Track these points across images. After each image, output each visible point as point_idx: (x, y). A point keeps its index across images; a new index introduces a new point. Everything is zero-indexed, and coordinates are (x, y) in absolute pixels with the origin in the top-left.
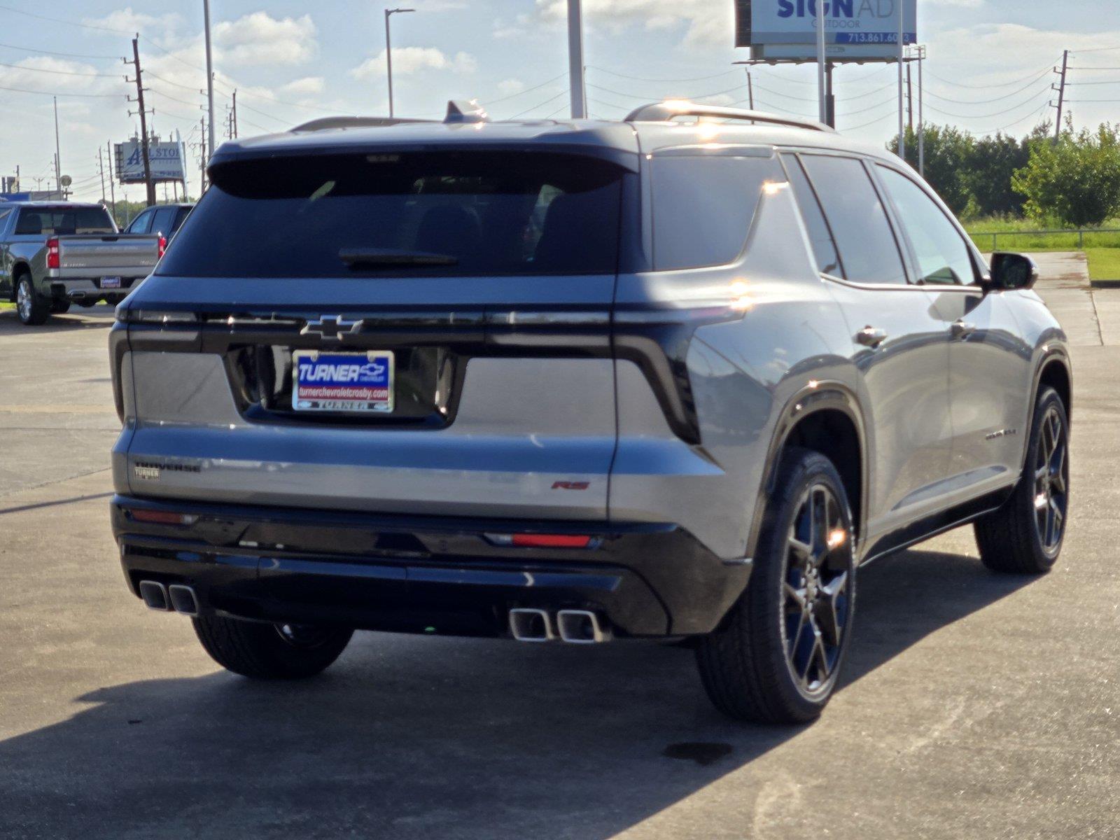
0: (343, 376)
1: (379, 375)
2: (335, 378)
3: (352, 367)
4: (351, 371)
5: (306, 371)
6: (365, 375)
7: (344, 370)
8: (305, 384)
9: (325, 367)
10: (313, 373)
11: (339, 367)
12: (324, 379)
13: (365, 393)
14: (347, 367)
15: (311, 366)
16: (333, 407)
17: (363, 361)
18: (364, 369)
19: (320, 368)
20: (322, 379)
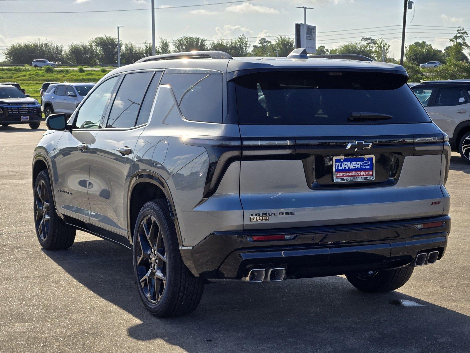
0: (354, 166)
1: (368, 165)
2: (350, 168)
3: (358, 163)
4: (357, 164)
5: (338, 165)
6: (363, 165)
7: (354, 164)
8: (338, 171)
9: (346, 163)
10: (341, 166)
11: (352, 163)
12: (346, 168)
13: (363, 173)
14: (355, 163)
15: (340, 163)
16: (350, 180)
17: (362, 160)
18: (362, 163)
19: (344, 164)
20: (345, 168)
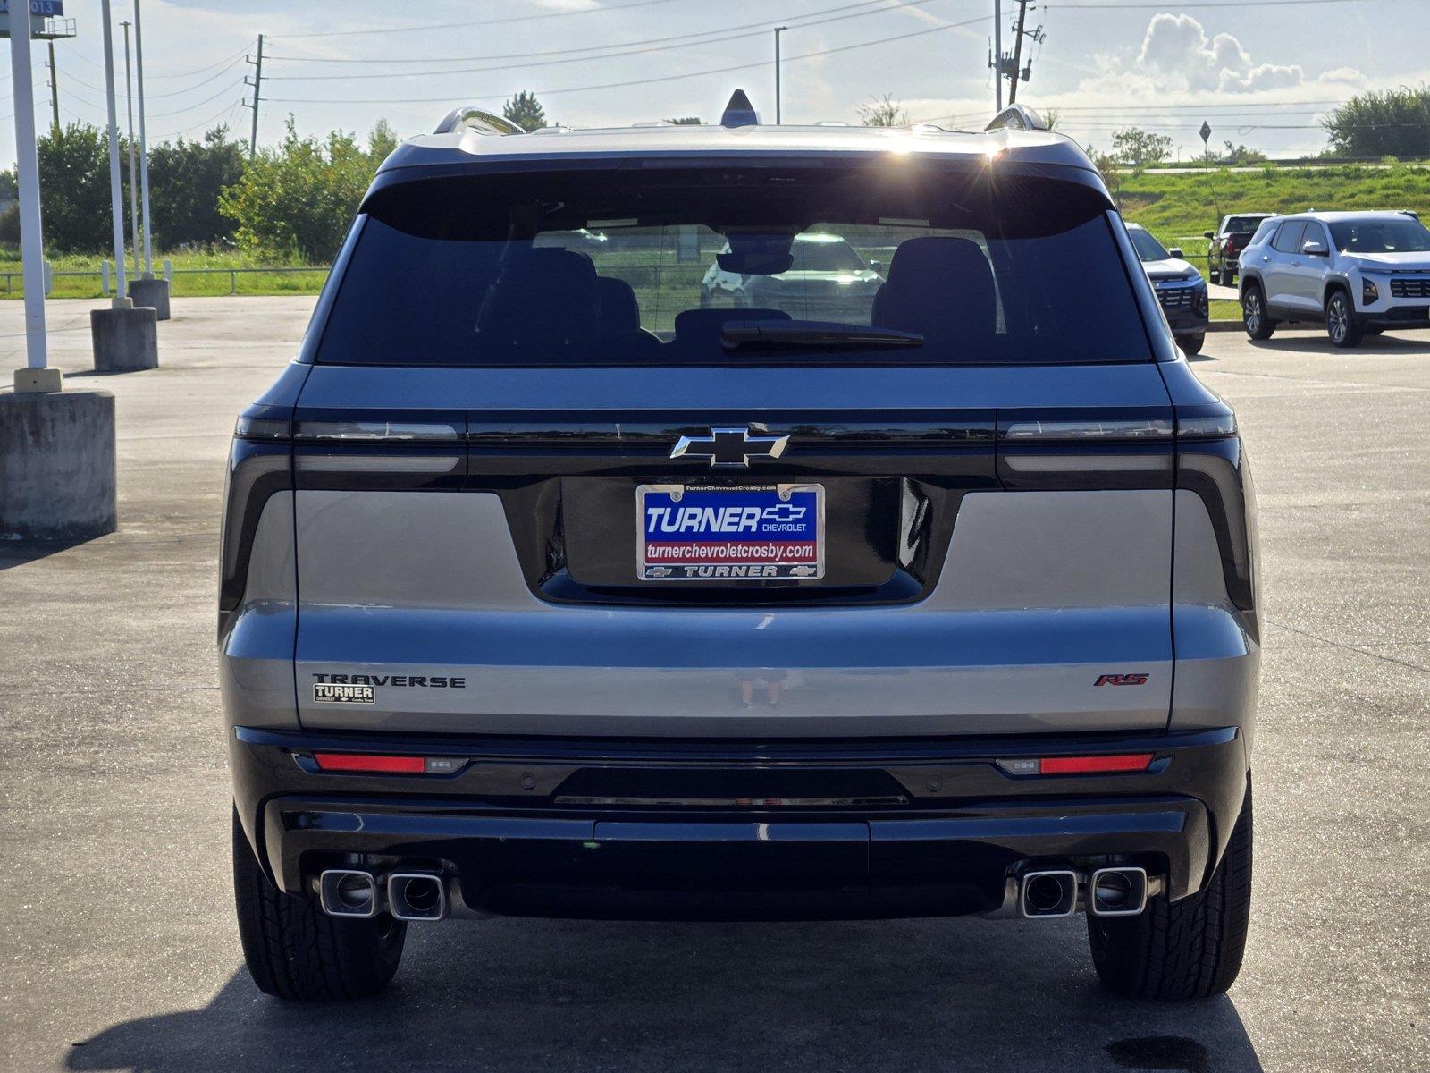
0: (729, 524)
1: (796, 522)
2: (715, 528)
3: (748, 510)
4: (744, 516)
5: (660, 517)
6: (773, 521)
7: (732, 515)
8: (656, 538)
9: (698, 511)
10: (672, 522)
11: (722, 510)
12: (695, 530)
13: (771, 550)
14: (738, 510)
15: (669, 510)
16: (713, 575)
17: (770, 499)
18: (769, 513)
19: (684, 512)
20: (689, 528)
